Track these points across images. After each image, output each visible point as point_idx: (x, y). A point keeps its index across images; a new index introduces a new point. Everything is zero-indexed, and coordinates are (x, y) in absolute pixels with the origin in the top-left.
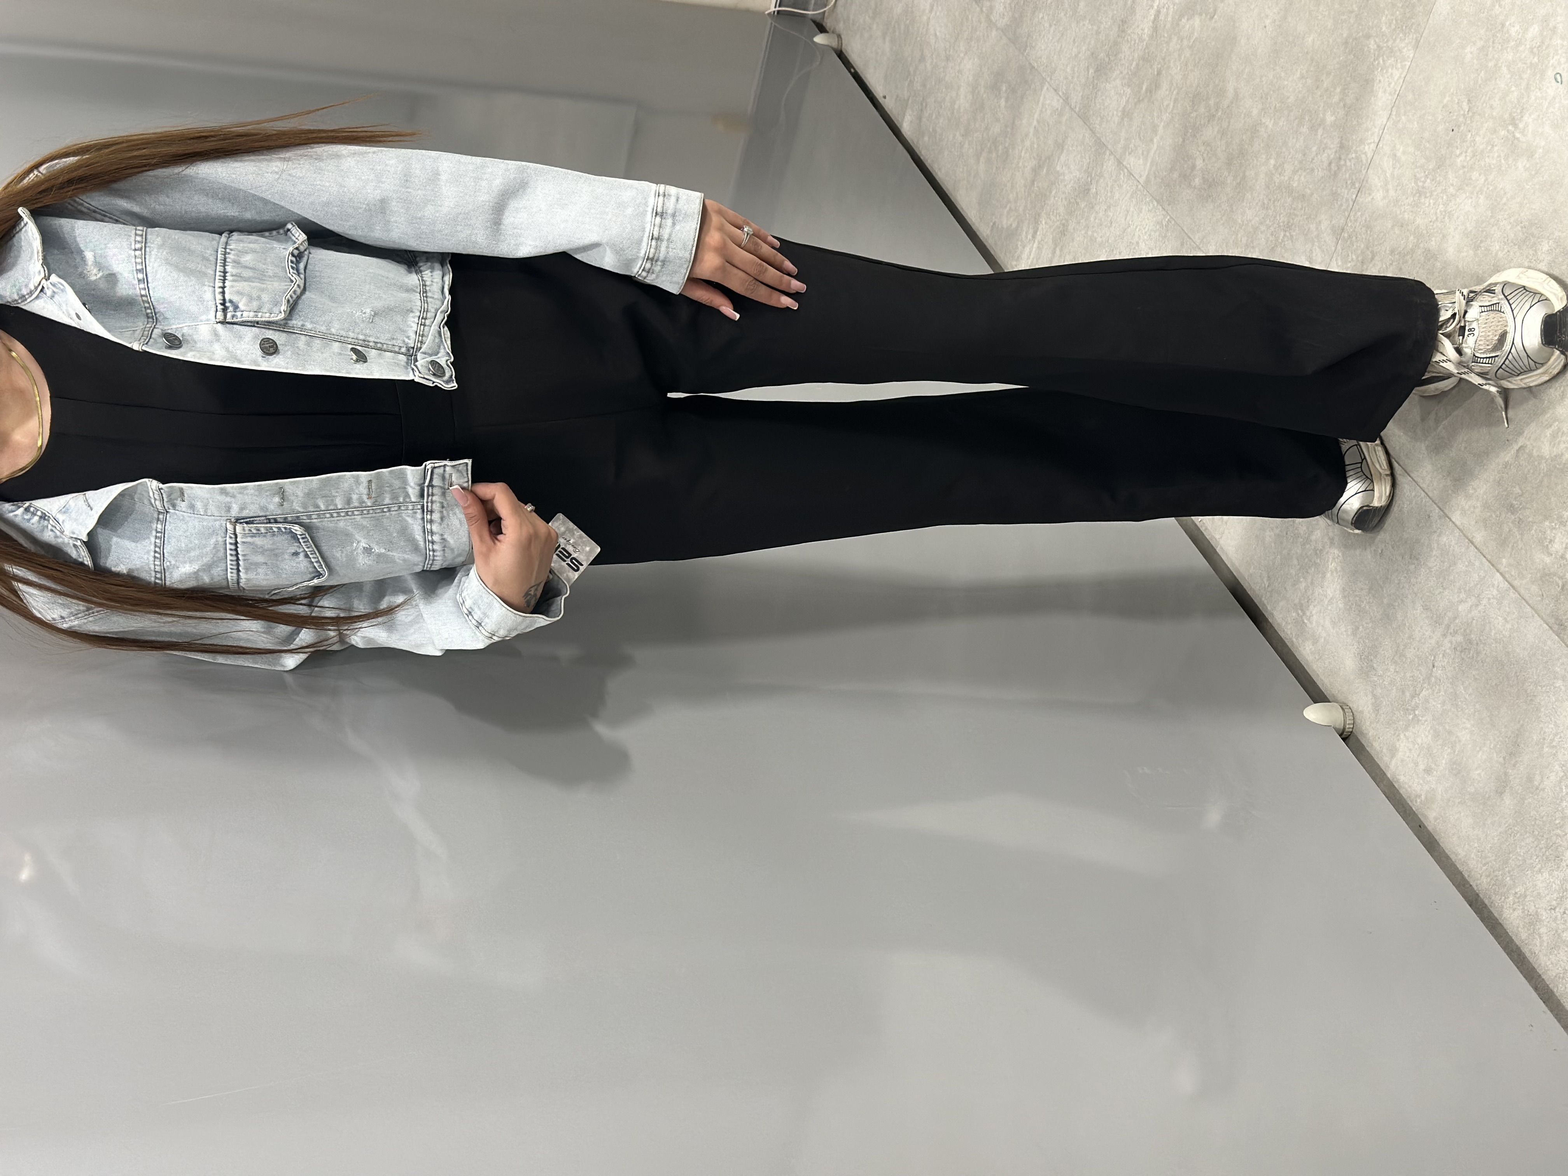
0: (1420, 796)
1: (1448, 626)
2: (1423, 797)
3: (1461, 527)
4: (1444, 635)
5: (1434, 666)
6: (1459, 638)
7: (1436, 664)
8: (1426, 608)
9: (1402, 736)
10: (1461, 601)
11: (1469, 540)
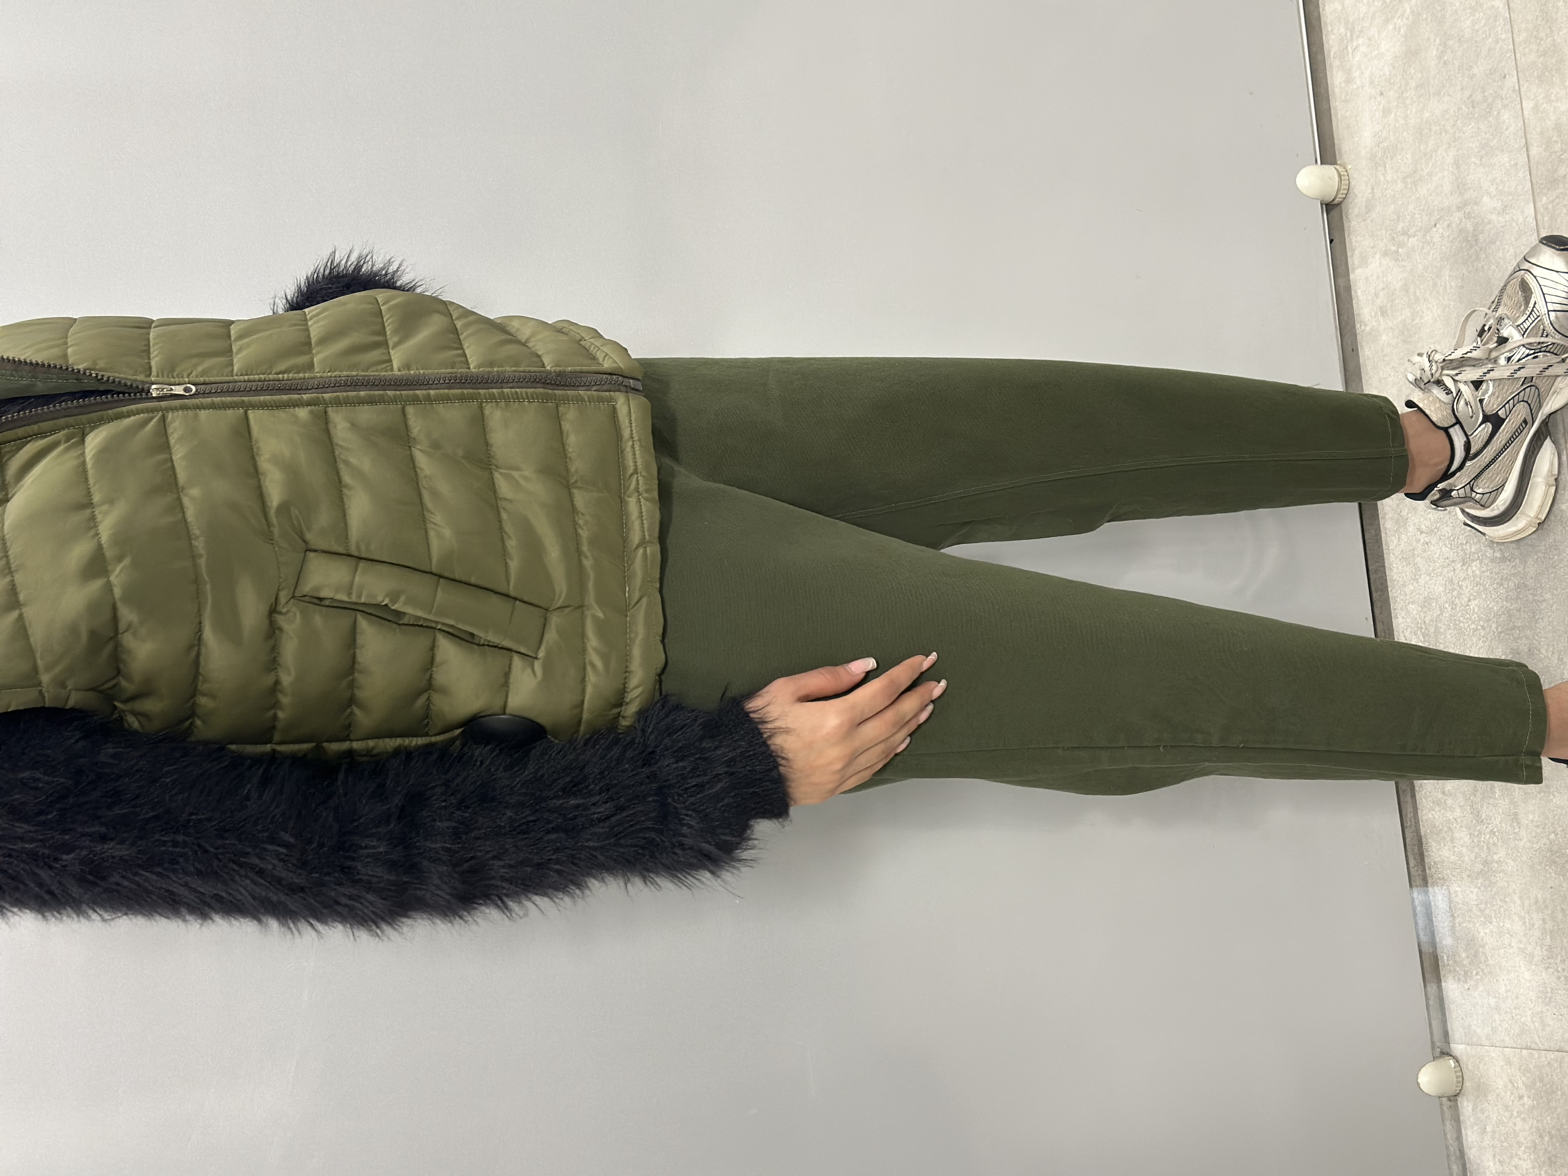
0: (1365, 325)
1: (1466, 204)
2: (1368, 329)
3: (1526, 121)
4: (1459, 209)
5: (1435, 226)
6: (1469, 226)
7: (1438, 226)
8: (1457, 165)
9: (1378, 256)
10: (1489, 194)
11: (1526, 143)
